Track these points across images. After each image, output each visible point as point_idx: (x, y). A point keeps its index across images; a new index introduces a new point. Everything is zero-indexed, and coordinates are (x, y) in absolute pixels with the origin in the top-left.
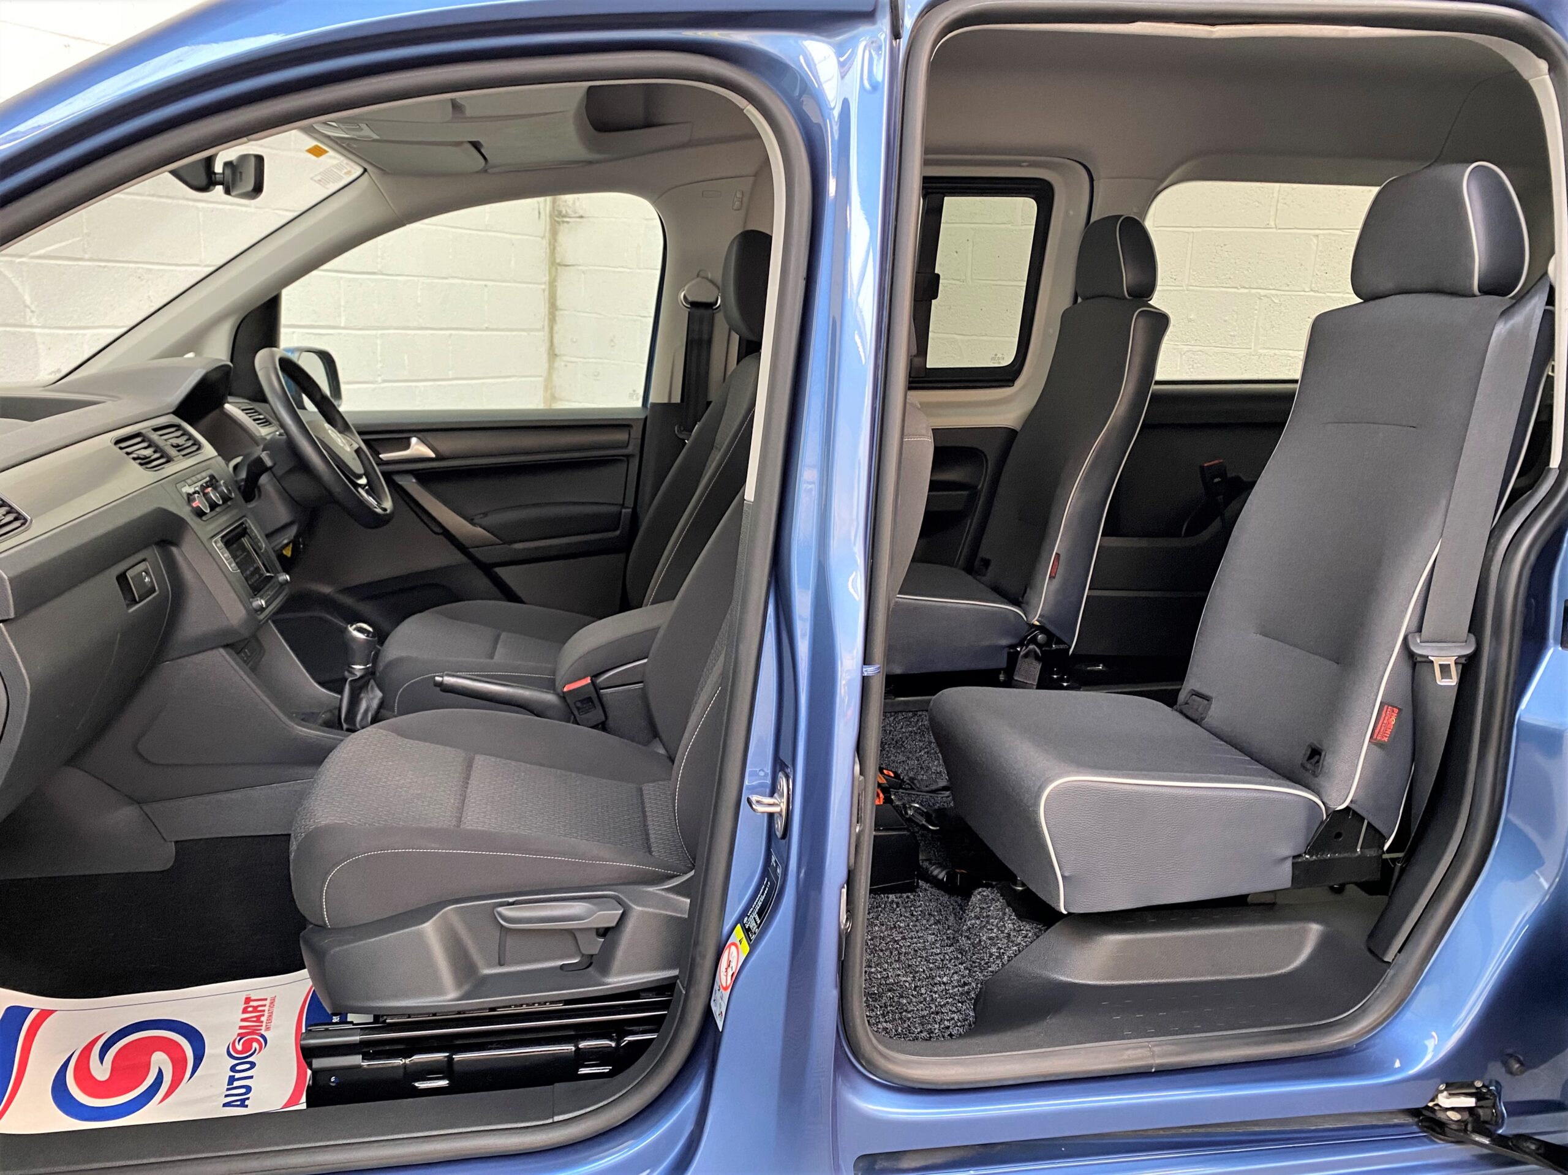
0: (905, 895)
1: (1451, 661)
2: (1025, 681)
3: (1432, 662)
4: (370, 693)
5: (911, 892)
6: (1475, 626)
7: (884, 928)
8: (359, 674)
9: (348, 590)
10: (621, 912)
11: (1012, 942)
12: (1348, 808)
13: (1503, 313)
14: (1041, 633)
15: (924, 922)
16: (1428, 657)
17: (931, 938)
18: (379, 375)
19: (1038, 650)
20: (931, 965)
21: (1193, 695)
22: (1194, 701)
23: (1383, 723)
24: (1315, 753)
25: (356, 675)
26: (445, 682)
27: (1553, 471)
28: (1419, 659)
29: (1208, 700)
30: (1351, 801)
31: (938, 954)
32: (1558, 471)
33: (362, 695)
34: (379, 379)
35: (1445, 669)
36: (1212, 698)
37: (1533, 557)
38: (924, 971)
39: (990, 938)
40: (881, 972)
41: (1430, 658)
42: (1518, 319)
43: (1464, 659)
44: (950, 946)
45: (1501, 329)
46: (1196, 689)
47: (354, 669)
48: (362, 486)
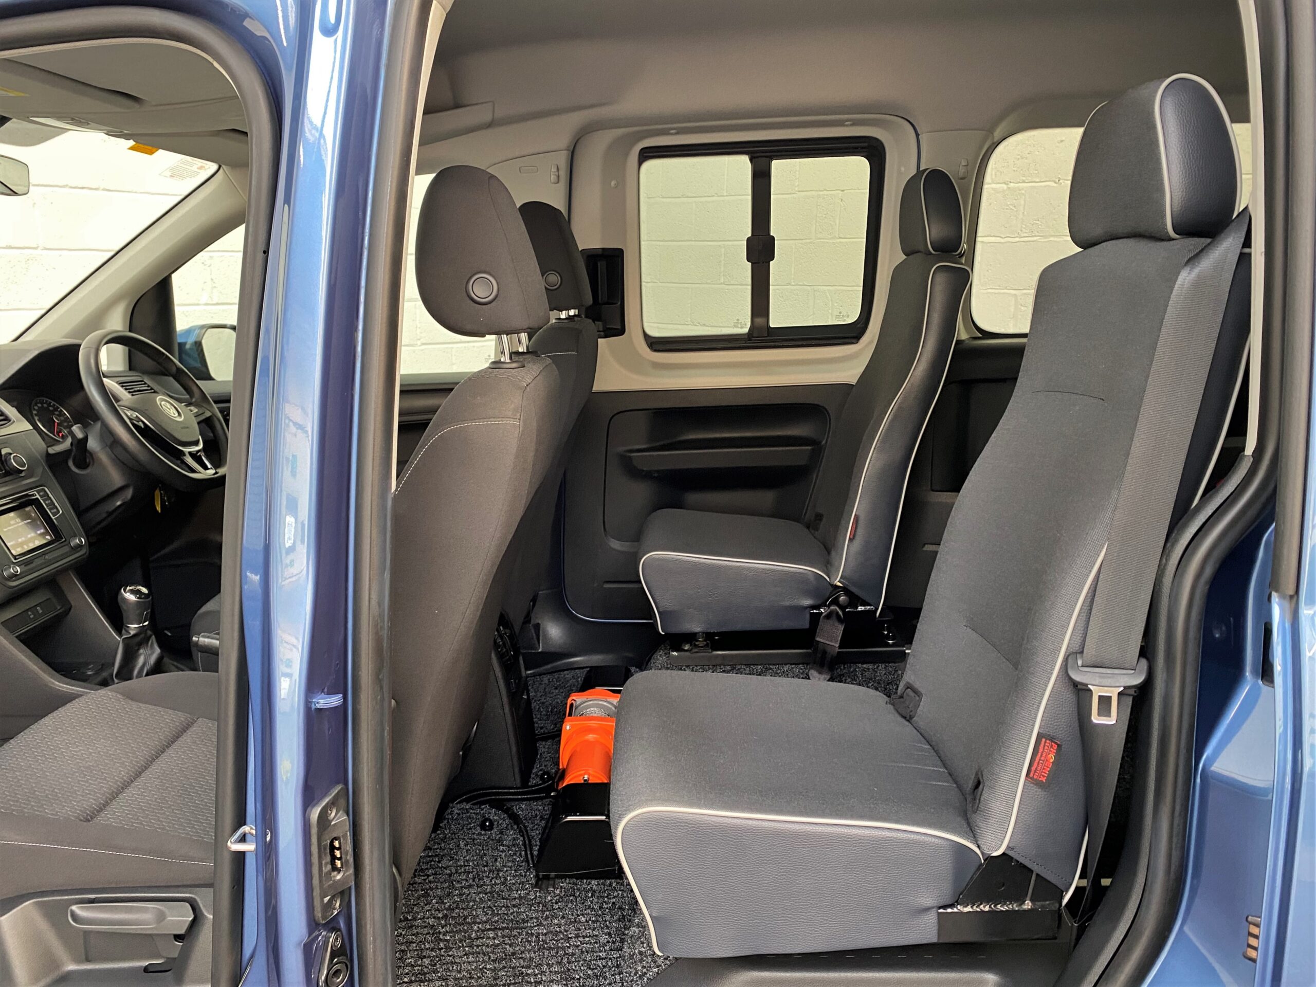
0: (608, 882)
1: (1114, 693)
2: (827, 642)
3: (1090, 690)
5: (616, 878)
6: (1146, 651)
7: (563, 921)
8: (132, 633)
10: (191, 919)
11: (655, 962)
12: (1004, 854)
13: (1189, 260)
14: (845, 595)
15: (608, 918)
16: (1086, 685)
17: (604, 938)
18: (419, 339)
19: (841, 613)
20: (590, 972)
21: (908, 688)
22: (908, 695)
24: (978, 784)
25: (130, 633)
26: (200, 643)
27: (1246, 459)
28: (1079, 687)
29: (919, 696)
30: (1008, 847)
31: (603, 959)
32: (1252, 459)
34: (419, 343)
35: (1105, 701)
36: (922, 694)
37: (1209, 571)
38: (579, 979)
39: (641, 953)
40: (536, 975)
41: (1090, 687)
42: (1207, 263)
43: (1134, 690)
44: (618, 951)
45: (1186, 277)
46: (911, 682)
47: (128, 627)
48: (190, 453)
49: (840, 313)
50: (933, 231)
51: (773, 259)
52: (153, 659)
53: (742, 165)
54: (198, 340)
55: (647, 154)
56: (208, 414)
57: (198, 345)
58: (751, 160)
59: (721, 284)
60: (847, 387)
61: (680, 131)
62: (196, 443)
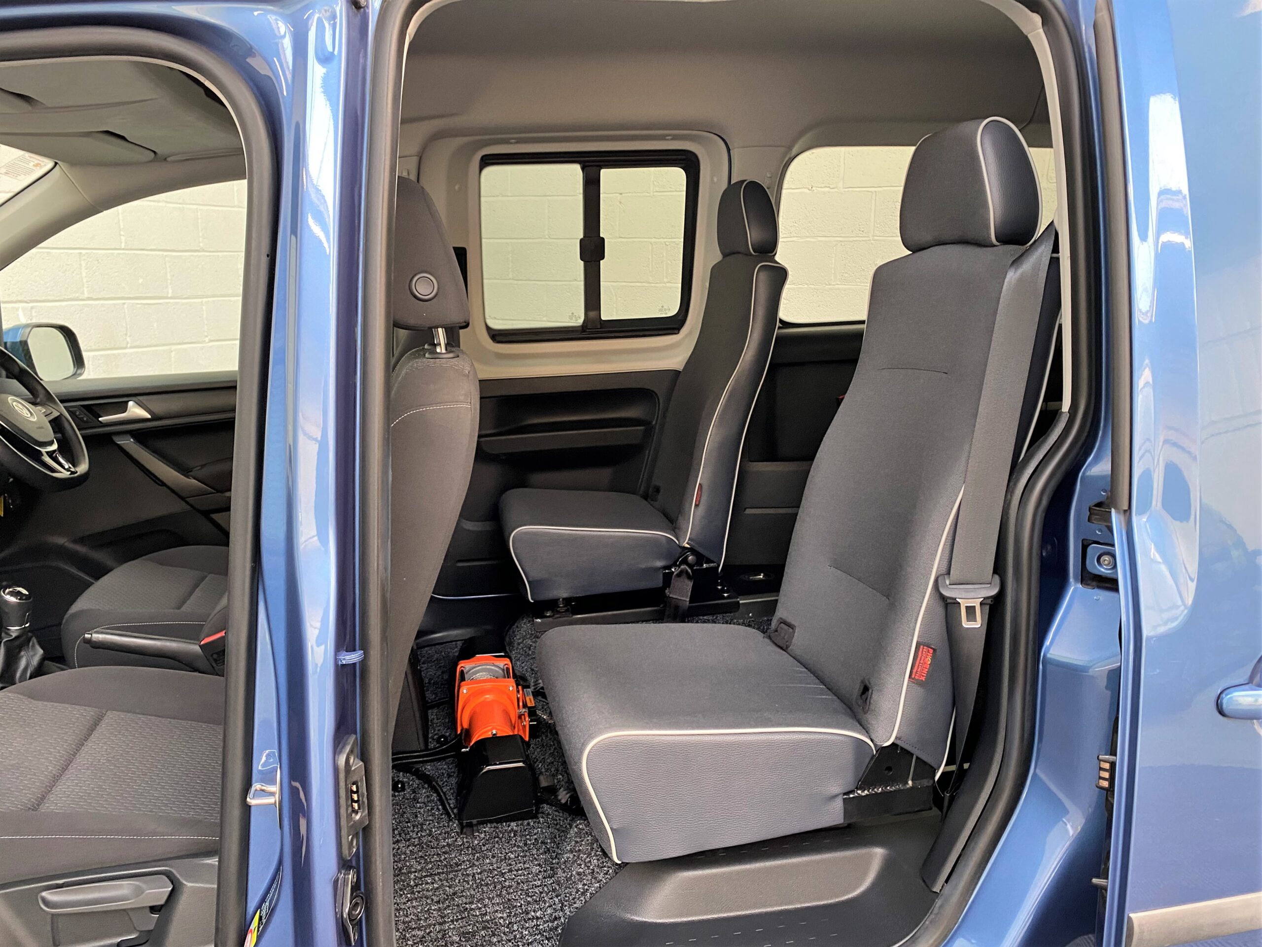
0: (526, 822)
1: (976, 603)
2: (679, 598)
3: (959, 603)
4: (30, 650)
5: (532, 818)
6: (999, 568)
7: (494, 860)
8: (14, 635)
9: (82, 540)
10: (170, 889)
11: (595, 878)
12: (893, 744)
13: (1014, 262)
14: (692, 554)
15: (534, 852)
16: (955, 599)
17: (535, 869)
18: (207, 336)
19: (689, 571)
20: (529, 899)
21: (781, 623)
22: (782, 628)
23: (920, 663)
24: (866, 689)
25: (11, 636)
26: (94, 639)
27: (1064, 415)
28: (949, 601)
29: (792, 629)
30: (896, 738)
31: (538, 886)
32: (1068, 415)
33: (22, 653)
34: (207, 339)
35: (970, 610)
36: (795, 627)
37: (1045, 502)
38: (521, 906)
39: (579, 874)
40: (480, 908)
41: (958, 600)
42: (1027, 265)
43: (990, 600)
44: (551, 878)
45: (1012, 276)
46: (784, 618)
47: (9, 629)
48: (47, 453)
49: (663, 307)
50: (753, 235)
51: (603, 258)
52: (35, 661)
53: (574, 172)
54: (24, 339)
55: (488, 161)
56: (56, 414)
57: (24, 344)
58: (583, 169)
59: (510, 279)
60: (676, 373)
61: (519, 141)
62: (51, 443)
